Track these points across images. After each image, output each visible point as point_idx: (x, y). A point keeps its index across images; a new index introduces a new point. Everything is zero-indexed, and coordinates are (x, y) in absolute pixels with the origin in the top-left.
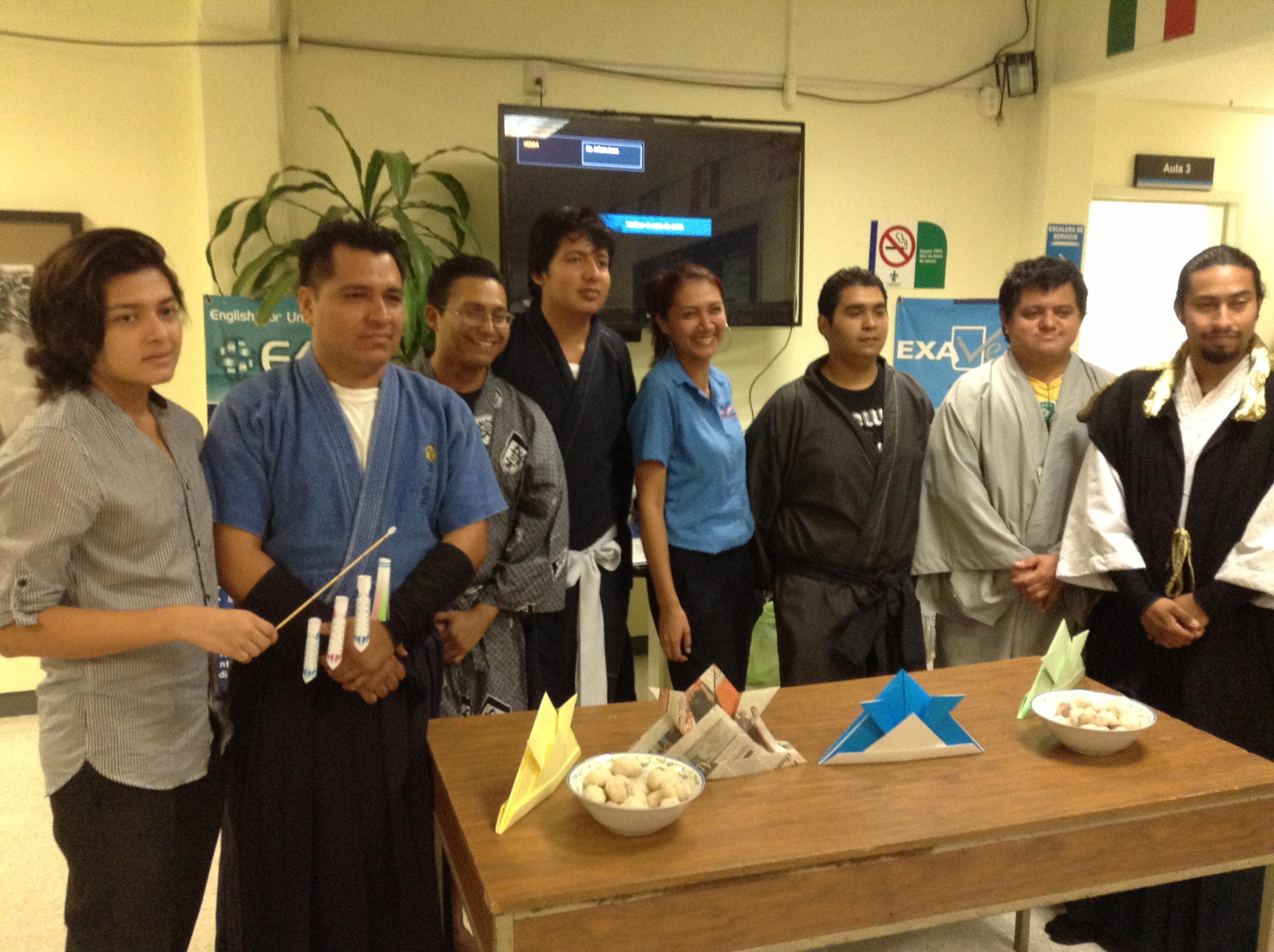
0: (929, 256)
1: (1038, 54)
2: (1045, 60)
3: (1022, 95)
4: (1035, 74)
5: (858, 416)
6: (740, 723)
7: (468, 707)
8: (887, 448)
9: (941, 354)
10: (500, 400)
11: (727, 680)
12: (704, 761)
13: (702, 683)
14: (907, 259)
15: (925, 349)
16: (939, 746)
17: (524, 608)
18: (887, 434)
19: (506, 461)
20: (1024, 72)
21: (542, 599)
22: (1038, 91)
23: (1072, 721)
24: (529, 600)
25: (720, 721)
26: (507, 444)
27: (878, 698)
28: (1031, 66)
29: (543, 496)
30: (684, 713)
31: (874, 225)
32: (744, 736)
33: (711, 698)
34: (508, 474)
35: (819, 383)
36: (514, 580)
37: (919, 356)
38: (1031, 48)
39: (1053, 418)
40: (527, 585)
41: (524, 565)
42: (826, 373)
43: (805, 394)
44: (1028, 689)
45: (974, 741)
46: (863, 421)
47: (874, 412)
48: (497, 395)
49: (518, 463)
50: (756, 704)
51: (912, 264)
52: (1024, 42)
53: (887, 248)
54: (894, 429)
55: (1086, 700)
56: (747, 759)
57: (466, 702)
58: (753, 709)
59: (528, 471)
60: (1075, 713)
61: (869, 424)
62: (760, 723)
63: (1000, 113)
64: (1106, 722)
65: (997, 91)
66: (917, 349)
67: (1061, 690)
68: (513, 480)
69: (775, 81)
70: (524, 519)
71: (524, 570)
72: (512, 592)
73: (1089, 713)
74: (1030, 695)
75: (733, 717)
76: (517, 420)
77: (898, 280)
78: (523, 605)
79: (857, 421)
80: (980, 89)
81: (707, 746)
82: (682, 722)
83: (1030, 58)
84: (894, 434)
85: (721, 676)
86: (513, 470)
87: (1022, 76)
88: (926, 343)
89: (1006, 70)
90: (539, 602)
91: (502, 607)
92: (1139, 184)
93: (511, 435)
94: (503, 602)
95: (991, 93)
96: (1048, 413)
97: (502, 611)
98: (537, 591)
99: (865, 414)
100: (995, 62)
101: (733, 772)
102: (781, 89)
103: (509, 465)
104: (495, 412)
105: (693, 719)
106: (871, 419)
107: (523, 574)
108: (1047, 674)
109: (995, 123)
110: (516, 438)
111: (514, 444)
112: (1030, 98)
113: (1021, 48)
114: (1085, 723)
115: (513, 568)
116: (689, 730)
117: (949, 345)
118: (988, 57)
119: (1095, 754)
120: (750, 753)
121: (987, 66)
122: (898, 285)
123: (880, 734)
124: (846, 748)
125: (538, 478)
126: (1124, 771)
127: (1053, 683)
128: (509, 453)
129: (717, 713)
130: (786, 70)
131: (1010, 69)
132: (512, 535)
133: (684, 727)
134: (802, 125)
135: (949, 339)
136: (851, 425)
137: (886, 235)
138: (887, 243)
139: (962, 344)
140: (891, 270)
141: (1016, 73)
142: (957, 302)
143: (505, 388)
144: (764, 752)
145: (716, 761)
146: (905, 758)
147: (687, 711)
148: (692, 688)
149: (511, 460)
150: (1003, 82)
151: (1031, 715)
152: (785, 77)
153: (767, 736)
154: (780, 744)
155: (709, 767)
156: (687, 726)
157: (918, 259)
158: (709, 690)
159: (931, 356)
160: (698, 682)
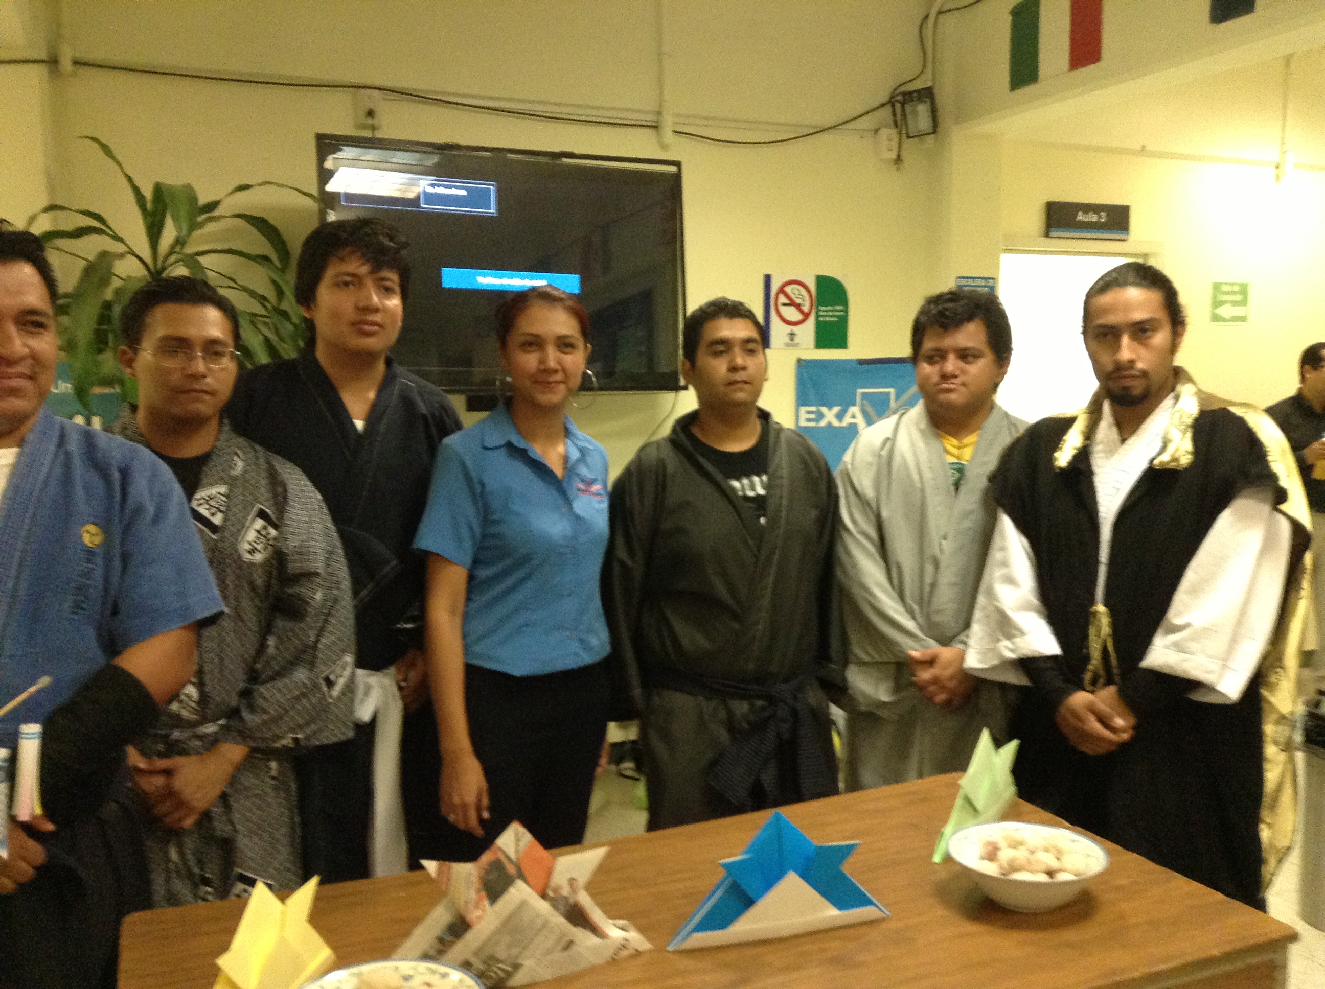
0: (830, 314)
1: (936, 91)
2: (944, 98)
3: (921, 136)
4: (934, 112)
5: (736, 484)
6: (554, 902)
7: (209, 889)
8: (774, 522)
9: (847, 420)
10: (240, 465)
11: (536, 843)
12: (501, 962)
13: (501, 849)
14: (806, 316)
15: (830, 416)
16: (831, 913)
17: (287, 741)
18: (771, 506)
19: (247, 546)
20: (922, 109)
21: (313, 727)
22: (939, 130)
23: (1001, 867)
24: (292, 730)
25: (523, 904)
26: (247, 524)
27: (746, 853)
28: (929, 104)
29: (302, 590)
30: (473, 895)
31: (768, 279)
32: (559, 920)
33: (511, 869)
34: (252, 564)
35: (687, 444)
36: (265, 705)
37: (823, 423)
38: (929, 84)
39: (962, 482)
40: (287, 711)
41: (279, 684)
42: (696, 431)
43: (670, 457)
44: (945, 821)
45: (876, 902)
46: (743, 489)
47: (756, 479)
48: (236, 458)
49: (265, 549)
50: (574, 875)
51: (811, 323)
52: (923, 77)
53: (785, 305)
54: (781, 497)
55: (1018, 837)
56: (565, 954)
57: (206, 882)
58: (572, 881)
59: (279, 558)
60: (1005, 855)
61: (751, 494)
62: (585, 900)
63: (899, 156)
64: (1044, 868)
65: (893, 132)
66: (821, 416)
67: (986, 822)
68: (260, 572)
69: (650, 118)
70: (280, 623)
71: (279, 690)
72: (265, 723)
73: (1021, 855)
74: (948, 829)
75: (544, 896)
76: (264, 492)
77: (797, 340)
78: (283, 738)
79: (733, 489)
80: (876, 131)
81: (506, 939)
82: (471, 907)
83: (927, 94)
84: (780, 505)
85: (527, 837)
86: (258, 557)
87: (921, 115)
88: (830, 408)
89: (903, 108)
90: (308, 731)
91: (253, 744)
92: (1052, 234)
93: (255, 510)
94: (254, 739)
95: (888, 134)
96: (957, 475)
97: (254, 750)
98: (302, 717)
99: (745, 481)
100: (891, 102)
101: (545, 974)
102: (655, 127)
103: (252, 552)
104: (232, 482)
105: (486, 902)
106: (753, 488)
107: (278, 696)
108: (969, 802)
109: (894, 167)
110: (262, 514)
111: (259, 523)
112: (930, 139)
113: (918, 85)
114: (1017, 870)
115: (262, 689)
116: (480, 918)
117: (855, 410)
118: (884, 97)
119: (1032, 911)
120: (569, 945)
121: (883, 105)
122: (796, 345)
123: (749, 902)
124: (704, 925)
125: (293, 567)
126: (1070, 935)
127: (976, 810)
128: (251, 535)
129: (520, 892)
130: (660, 106)
131: (908, 108)
132: (262, 647)
133: (473, 915)
134: (678, 164)
135: (854, 404)
136: (728, 495)
137: (781, 290)
138: (783, 299)
139: (869, 409)
140: (789, 329)
141: (915, 113)
142: (862, 362)
143: (249, 449)
144: (594, 940)
145: (520, 961)
146: (784, 933)
147: (478, 891)
148: (486, 858)
149: (256, 545)
150: (900, 123)
151: (948, 859)
152: (659, 113)
153: (596, 915)
154: (615, 925)
155: (509, 969)
156: (478, 913)
157: (818, 316)
158: (509, 858)
159: (836, 423)
160: (493, 848)
